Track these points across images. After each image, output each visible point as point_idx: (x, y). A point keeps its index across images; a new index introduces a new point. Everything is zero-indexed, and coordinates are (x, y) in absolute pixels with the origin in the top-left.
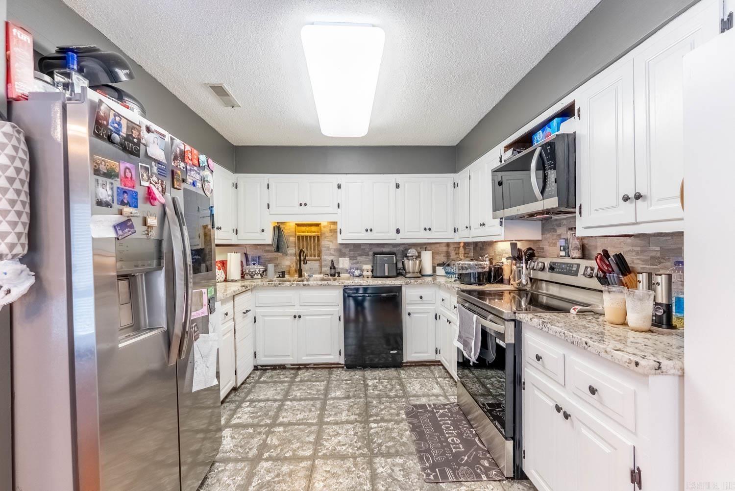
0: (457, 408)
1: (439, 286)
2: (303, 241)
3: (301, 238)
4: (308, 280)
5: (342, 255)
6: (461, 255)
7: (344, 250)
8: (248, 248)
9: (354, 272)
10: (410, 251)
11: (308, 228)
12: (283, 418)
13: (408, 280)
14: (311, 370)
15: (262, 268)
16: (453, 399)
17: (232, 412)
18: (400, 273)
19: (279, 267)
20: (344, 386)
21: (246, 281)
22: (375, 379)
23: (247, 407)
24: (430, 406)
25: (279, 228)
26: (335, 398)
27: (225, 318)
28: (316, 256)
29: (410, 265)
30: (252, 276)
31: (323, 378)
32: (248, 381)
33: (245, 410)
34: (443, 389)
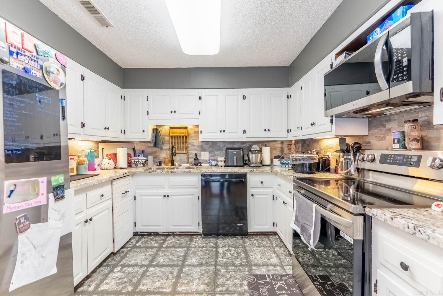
0: (293, 280)
1: (276, 174)
2: (175, 139)
3: (173, 137)
4: (177, 168)
5: (203, 150)
6: (293, 150)
7: (205, 146)
8: (135, 145)
9: (212, 162)
10: (253, 147)
11: (178, 130)
12: (143, 285)
13: (252, 169)
14: (177, 237)
15: (144, 159)
16: (289, 270)
17: (104, 276)
18: (246, 163)
19: (158, 158)
20: (200, 253)
21: (132, 168)
22: (225, 246)
23: (118, 272)
24: (269, 276)
25: (156, 129)
26: (190, 265)
27: (101, 199)
28: (185, 150)
29: (253, 157)
30: (136, 165)
31: (184, 245)
32: (128, 245)
33: (115, 275)
34: (280, 259)
